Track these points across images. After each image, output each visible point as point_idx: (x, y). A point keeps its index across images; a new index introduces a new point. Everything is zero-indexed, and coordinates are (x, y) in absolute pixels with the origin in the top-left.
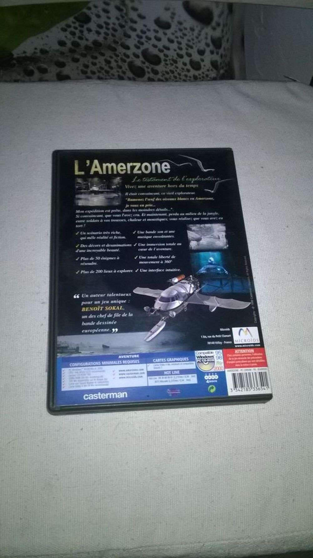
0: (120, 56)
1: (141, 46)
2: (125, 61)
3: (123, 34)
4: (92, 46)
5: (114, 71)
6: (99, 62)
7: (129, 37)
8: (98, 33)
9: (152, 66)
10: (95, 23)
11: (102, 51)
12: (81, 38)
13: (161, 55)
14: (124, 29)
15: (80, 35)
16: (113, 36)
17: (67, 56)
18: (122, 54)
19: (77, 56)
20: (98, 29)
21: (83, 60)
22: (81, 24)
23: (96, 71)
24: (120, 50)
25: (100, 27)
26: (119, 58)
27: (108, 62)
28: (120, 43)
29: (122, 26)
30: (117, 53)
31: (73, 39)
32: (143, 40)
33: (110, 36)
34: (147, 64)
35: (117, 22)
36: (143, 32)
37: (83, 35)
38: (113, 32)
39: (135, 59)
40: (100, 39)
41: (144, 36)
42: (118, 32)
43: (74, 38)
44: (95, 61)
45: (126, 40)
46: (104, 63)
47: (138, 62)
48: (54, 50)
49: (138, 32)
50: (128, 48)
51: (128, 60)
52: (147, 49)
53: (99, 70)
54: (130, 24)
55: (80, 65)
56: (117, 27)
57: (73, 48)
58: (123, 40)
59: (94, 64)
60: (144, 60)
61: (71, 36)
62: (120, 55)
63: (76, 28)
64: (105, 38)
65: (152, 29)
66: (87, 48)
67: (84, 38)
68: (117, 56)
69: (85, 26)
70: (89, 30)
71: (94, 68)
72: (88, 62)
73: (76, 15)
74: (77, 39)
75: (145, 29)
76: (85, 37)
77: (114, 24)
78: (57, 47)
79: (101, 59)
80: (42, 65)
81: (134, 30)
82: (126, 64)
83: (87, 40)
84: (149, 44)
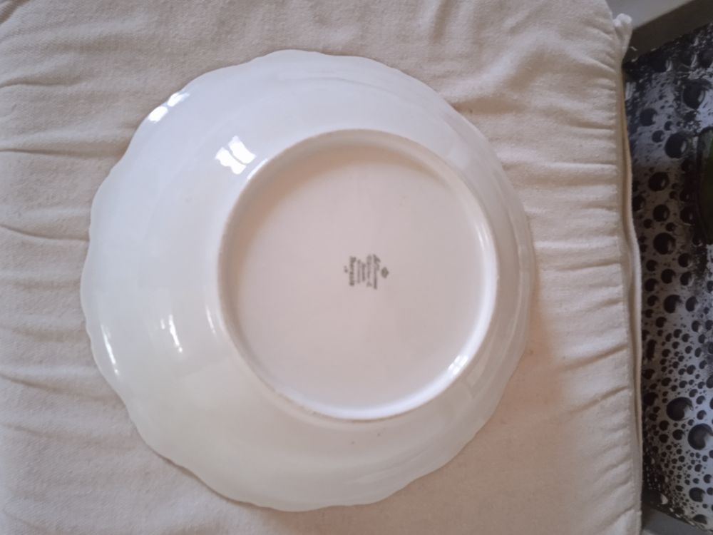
6: (690, 358)
9: (687, 433)
17: (702, 316)
18: (703, 394)
19: (701, 329)
21: (694, 336)
23: (678, 350)
26: (696, 388)
27: (690, 370)
34: (689, 427)
39: (696, 411)
46: (689, 363)
47: (690, 414)
51: (694, 400)
53: (680, 355)
55: (688, 330)
59: (688, 350)
62: (702, 390)
68: (700, 386)
71: (682, 347)
72: (691, 342)
79: (695, 362)
82: (687, 395)
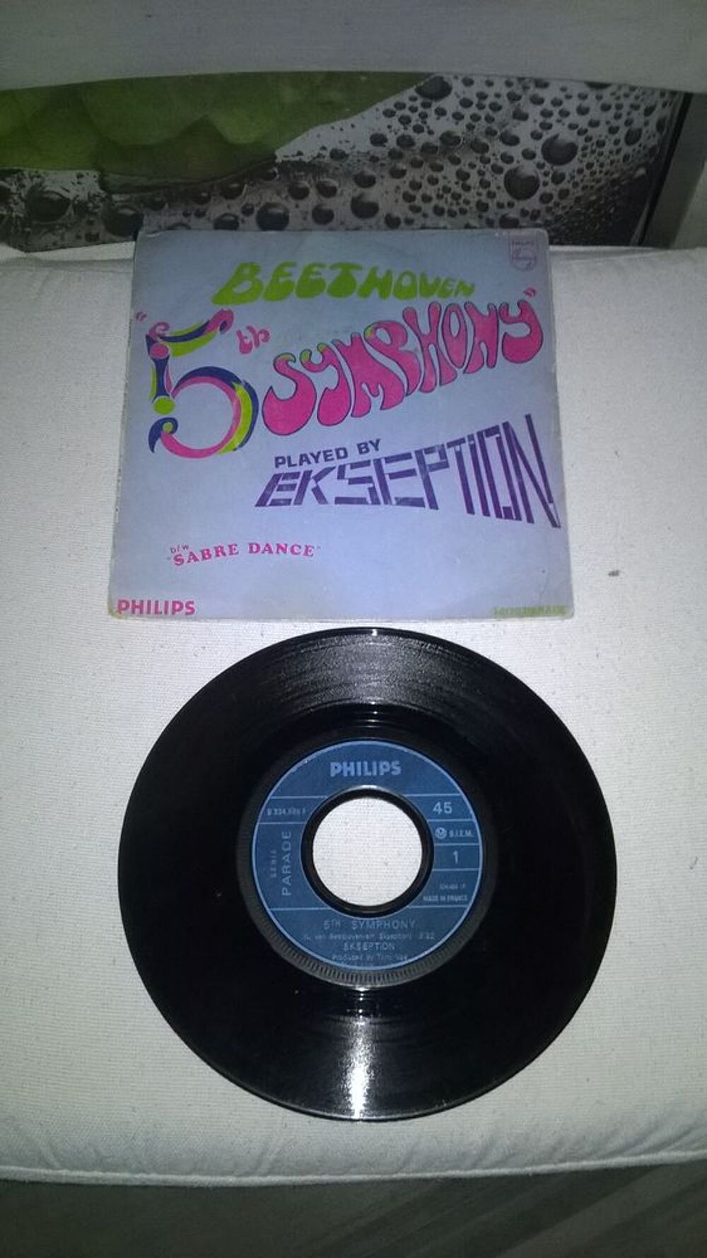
0: (493, 161)
1: (544, 133)
2: (499, 170)
3: (511, 113)
4: (438, 144)
5: (472, 196)
6: (445, 178)
7: (525, 117)
8: (458, 117)
9: (555, 168)
10: (458, 97)
11: (458, 156)
12: (418, 129)
13: (580, 142)
14: (516, 103)
15: (420, 123)
16: (489, 119)
17: (382, 165)
18: (499, 157)
19: (401, 166)
20: (460, 109)
21: (413, 174)
22: (429, 101)
23: (434, 196)
24: (498, 147)
25: (466, 103)
26: (489, 166)
27: (463, 176)
28: (499, 133)
29: (513, 98)
30: (487, 155)
31: (402, 132)
32: (552, 120)
33: (483, 122)
34: (548, 166)
35: (505, 91)
36: (556, 103)
37: (425, 123)
38: (491, 113)
39: (523, 162)
40: (459, 129)
41: (556, 111)
42: (500, 112)
43: (406, 129)
44: (435, 175)
45: (515, 126)
46: (455, 179)
47: (529, 168)
48: (359, 152)
49: (547, 105)
50: (514, 141)
51: (507, 168)
52: (556, 137)
53: (441, 192)
54: (533, 90)
55: (403, 183)
56: (504, 101)
57: (398, 148)
58: (508, 127)
59: (433, 181)
60: (542, 161)
61: (402, 127)
62: (492, 157)
63: (413, 110)
64: (470, 127)
65: (575, 95)
66: (427, 149)
67: (426, 129)
68: (486, 161)
69: (435, 105)
70: (441, 113)
71: (430, 190)
72: (422, 177)
73: (422, 84)
74: (410, 132)
75: (561, 96)
76: (428, 127)
77: (498, 96)
78: (365, 146)
79: (450, 171)
80: (327, 180)
81: (540, 101)
82: (501, 177)
83: (431, 133)
84: (563, 124)
